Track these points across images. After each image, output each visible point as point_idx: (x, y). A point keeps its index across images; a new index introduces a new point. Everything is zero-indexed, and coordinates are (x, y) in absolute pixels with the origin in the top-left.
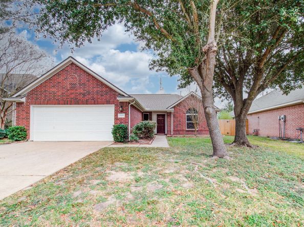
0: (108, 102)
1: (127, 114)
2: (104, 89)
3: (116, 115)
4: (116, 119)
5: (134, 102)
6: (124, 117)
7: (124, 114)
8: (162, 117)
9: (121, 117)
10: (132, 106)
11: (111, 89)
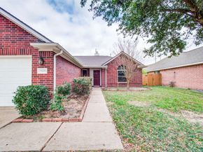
0: (22, 52)
1: (50, 69)
2: (17, 33)
3: (34, 70)
4: (34, 75)
5: (62, 52)
6: (46, 73)
7: (46, 69)
8: (97, 72)
9: (41, 73)
10: (59, 57)
11: (27, 33)
